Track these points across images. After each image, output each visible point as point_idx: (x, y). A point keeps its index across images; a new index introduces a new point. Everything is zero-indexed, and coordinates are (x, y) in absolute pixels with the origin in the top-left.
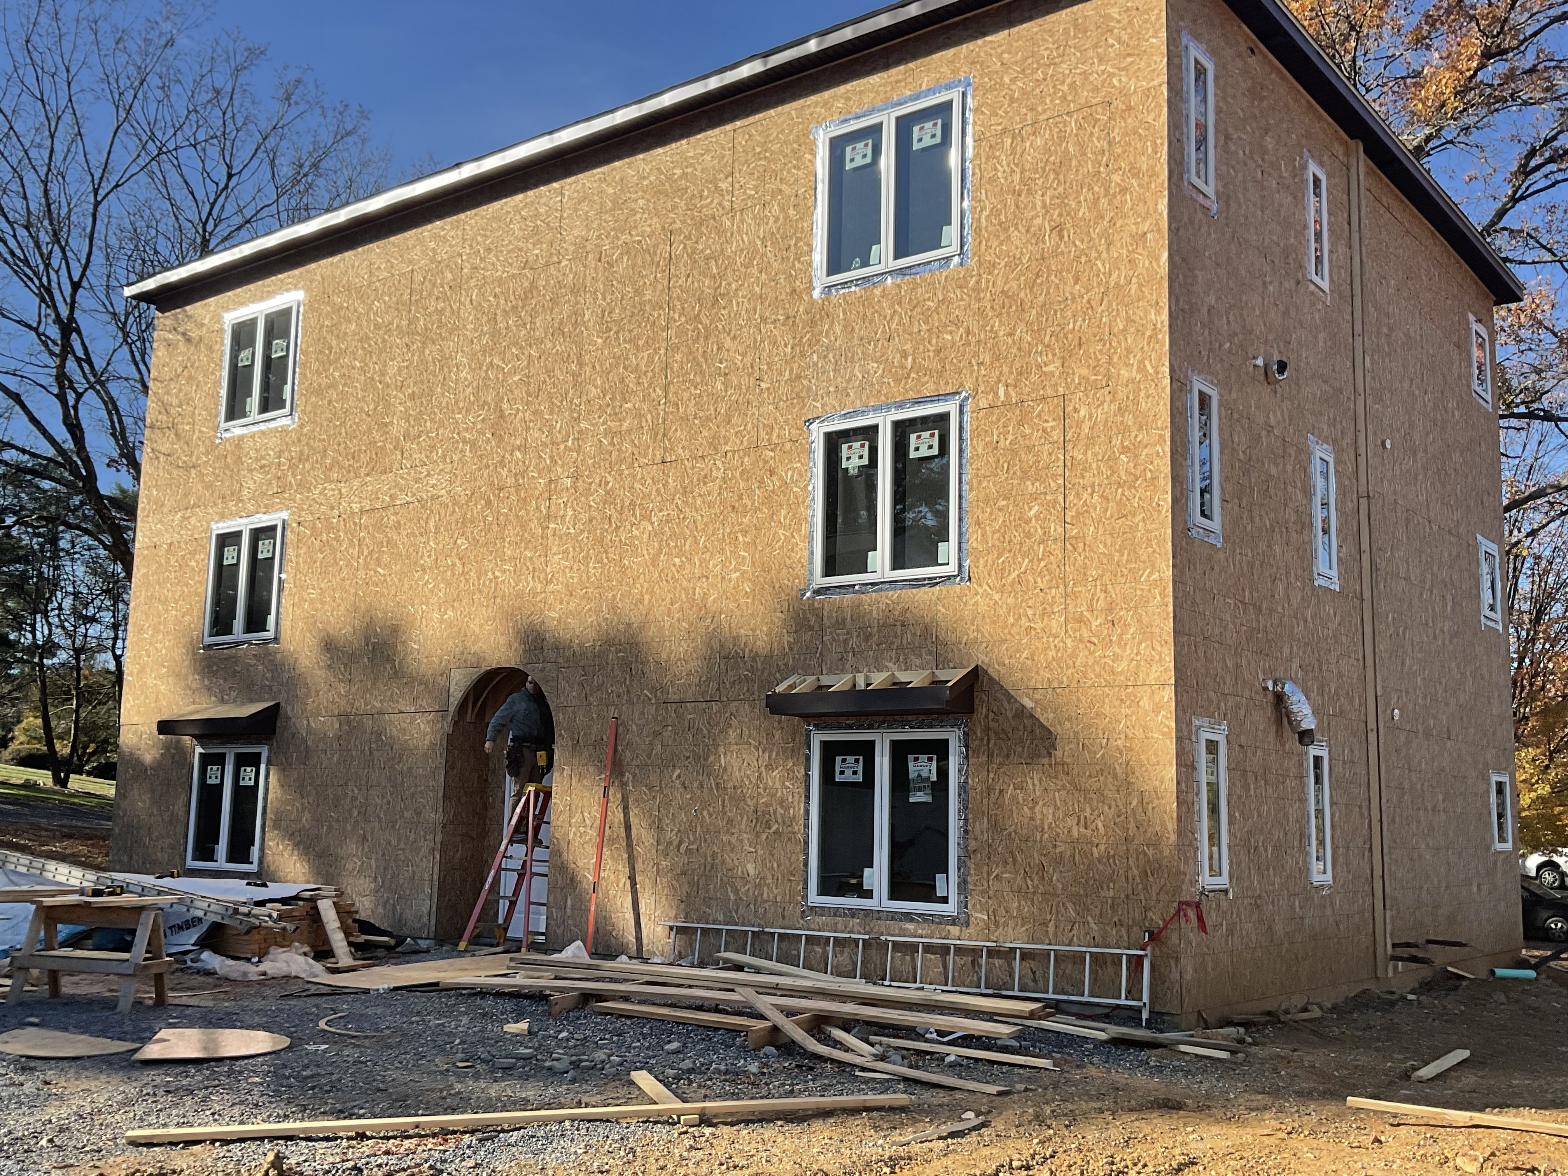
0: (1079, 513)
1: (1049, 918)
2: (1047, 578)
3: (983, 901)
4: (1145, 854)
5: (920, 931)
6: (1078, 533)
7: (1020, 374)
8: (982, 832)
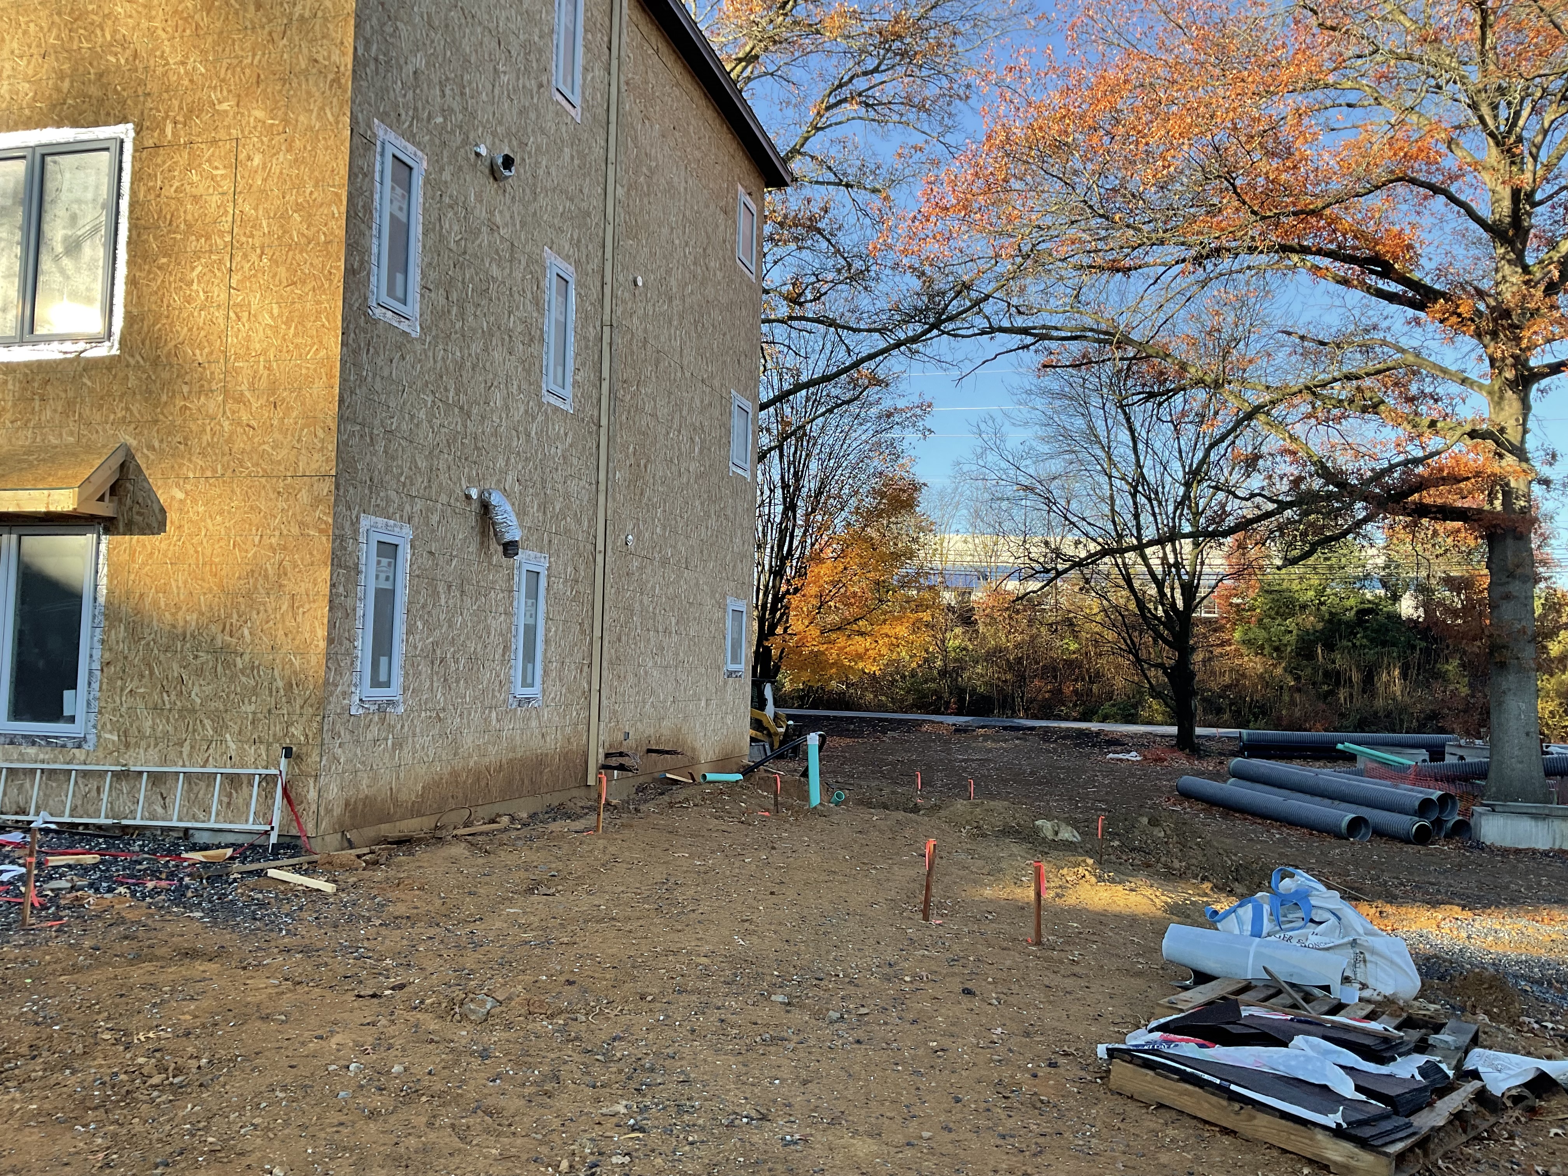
0: (245, 278)
1: (184, 736)
2: (206, 350)
3: (115, 719)
4: (292, 664)
5: (41, 756)
6: (244, 299)
7: (191, 111)
8: (118, 642)
